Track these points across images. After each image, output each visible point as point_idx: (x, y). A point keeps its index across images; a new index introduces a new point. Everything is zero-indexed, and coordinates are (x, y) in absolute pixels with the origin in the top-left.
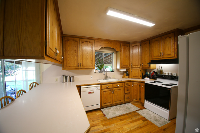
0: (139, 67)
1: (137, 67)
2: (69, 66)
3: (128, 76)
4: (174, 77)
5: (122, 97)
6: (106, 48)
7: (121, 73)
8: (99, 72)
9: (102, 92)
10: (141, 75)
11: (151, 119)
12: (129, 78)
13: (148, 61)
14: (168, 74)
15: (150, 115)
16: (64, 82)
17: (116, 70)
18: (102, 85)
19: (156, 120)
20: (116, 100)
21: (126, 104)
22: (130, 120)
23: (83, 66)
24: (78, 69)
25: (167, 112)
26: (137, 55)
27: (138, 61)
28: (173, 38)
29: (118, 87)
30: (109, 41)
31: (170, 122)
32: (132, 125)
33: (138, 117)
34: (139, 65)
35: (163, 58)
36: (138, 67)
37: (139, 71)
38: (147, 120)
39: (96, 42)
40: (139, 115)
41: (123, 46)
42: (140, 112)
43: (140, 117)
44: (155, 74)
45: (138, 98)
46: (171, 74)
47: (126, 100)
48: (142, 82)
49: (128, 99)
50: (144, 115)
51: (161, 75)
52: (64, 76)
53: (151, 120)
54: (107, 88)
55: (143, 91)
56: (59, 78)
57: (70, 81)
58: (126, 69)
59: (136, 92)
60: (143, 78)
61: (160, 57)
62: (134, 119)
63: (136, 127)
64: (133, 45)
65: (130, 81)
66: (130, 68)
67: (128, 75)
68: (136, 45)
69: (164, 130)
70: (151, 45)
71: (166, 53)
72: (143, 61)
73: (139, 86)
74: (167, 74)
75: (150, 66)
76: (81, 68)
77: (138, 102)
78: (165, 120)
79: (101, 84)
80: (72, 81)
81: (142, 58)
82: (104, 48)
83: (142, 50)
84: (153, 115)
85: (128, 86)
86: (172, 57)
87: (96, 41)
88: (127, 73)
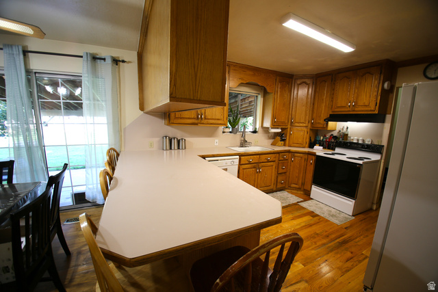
0: (306, 127)
1: (301, 125)
2: (181, 118)
3: (283, 142)
4: (368, 145)
5: (273, 180)
6: (248, 84)
7: (270, 135)
8: (230, 132)
9: (241, 169)
10: (308, 140)
11: (323, 214)
12: (284, 145)
13: (325, 115)
14: (358, 140)
15: (321, 208)
16: (166, 150)
17: (261, 129)
18: (242, 157)
19: (332, 216)
20: (263, 185)
21: (278, 192)
22: (291, 216)
23: (205, 119)
24: (196, 124)
25: (351, 203)
26: (305, 102)
27: (306, 115)
28: (377, 77)
29: (268, 161)
30: (256, 70)
31: (354, 218)
32: (296, 222)
33: (303, 212)
34: (307, 122)
35: (354, 111)
36: (304, 125)
37: (306, 133)
38: (317, 215)
39: (231, 71)
40: (304, 208)
41: (280, 82)
42: (304, 204)
43: (305, 212)
44: (333, 141)
45: (300, 182)
46: (363, 141)
47: (279, 186)
48: (309, 154)
49: (282, 183)
50: (311, 209)
51: (344, 142)
52: (166, 137)
53: (325, 215)
54: (250, 163)
55: (311, 169)
56: (156, 141)
57: (179, 148)
58: (281, 129)
59: (297, 171)
60: (311, 145)
61: (349, 109)
62: (297, 214)
63: (303, 224)
64: (299, 82)
65: (289, 152)
66: (289, 126)
67: (284, 140)
68: (305, 83)
69: (346, 228)
70: (334, 84)
71: (361, 103)
72: (315, 115)
73: (303, 160)
74: (355, 141)
75: (327, 124)
76: (202, 122)
77: (299, 189)
78: (347, 216)
79: (241, 155)
80: (182, 149)
81: (313, 108)
82: (247, 84)
83: (315, 93)
84: (326, 208)
85: (285, 159)
86: (371, 111)
87: (232, 68)
88: (281, 137)
